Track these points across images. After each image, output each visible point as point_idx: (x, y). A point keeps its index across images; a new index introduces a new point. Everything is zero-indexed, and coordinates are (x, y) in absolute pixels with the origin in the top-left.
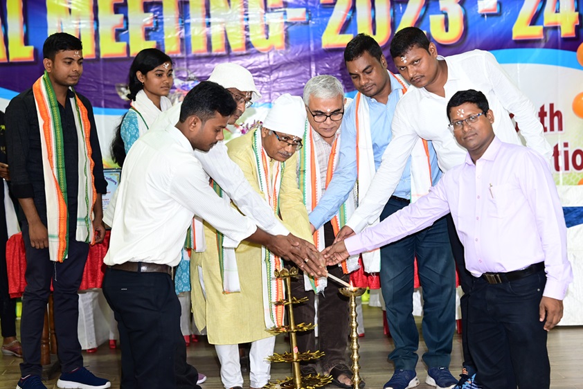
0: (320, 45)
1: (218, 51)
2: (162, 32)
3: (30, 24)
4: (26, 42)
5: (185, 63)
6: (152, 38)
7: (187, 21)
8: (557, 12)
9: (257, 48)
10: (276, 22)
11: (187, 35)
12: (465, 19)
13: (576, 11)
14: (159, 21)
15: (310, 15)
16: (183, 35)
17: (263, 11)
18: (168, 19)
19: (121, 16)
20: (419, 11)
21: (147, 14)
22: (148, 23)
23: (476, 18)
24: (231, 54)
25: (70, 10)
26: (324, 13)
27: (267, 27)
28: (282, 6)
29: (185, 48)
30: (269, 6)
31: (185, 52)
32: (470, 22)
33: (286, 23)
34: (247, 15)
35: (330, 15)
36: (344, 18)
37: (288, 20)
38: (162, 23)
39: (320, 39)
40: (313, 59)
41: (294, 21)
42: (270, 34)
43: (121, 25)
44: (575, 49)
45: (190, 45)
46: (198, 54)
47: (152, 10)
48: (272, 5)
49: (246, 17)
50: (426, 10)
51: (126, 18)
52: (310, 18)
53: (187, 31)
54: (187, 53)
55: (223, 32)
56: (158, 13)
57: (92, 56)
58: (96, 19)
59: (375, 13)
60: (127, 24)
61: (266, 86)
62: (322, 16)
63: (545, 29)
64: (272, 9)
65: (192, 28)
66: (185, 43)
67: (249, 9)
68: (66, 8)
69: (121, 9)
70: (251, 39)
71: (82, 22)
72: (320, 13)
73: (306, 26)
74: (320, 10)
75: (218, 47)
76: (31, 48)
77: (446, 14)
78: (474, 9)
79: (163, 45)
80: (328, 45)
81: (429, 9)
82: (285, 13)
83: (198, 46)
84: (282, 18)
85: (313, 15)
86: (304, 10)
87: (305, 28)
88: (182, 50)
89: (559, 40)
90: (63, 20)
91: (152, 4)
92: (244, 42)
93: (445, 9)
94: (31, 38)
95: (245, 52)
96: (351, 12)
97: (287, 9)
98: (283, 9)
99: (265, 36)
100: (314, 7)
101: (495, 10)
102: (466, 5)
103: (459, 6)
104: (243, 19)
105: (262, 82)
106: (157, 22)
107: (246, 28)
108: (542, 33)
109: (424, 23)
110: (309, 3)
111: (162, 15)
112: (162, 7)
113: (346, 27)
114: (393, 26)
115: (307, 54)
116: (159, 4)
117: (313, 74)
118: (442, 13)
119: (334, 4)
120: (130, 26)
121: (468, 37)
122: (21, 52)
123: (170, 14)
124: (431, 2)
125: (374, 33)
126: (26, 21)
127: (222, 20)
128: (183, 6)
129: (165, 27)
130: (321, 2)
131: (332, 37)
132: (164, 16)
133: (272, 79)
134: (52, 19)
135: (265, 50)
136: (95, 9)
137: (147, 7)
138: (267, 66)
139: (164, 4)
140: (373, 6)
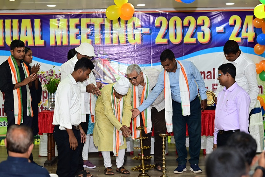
0: (155, 42)
1: (115, 44)
2: (94, 36)
3: (43, 31)
4: (42, 39)
5: (102, 48)
6: (90, 38)
7: (104, 32)
8: (247, 32)
9: (131, 43)
10: (138, 33)
11: (104, 37)
12: (211, 34)
13: (254, 32)
14: (93, 31)
15: (151, 31)
16: (101, 38)
17: (133, 29)
18: (96, 31)
19: (78, 29)
20: (193, 31)
21: (88, 29)
22: (89, 32)
23: (215, 34)
24: (120, 45)
25: (59, 26)
26: (157, 30)
27: (134, 35)
28: (140, 27)
29: (102, 42)
30: (135, 27)
31: (102, 44)
32: (213, 35)
33: (142, 34)
35: (159, 31)
36: (164, 32)
37: (142, 33)
38: (94, 32)
39: (155, 40)
40: (152, 48)
41: (145, 33)
42: (135, 38)
43: (78, 32)
44: (253, 47)
45: (105, 41)
46: (108, 45)
47: (90, 27)
48: (137, 27)
49: (126, 31)
50: (196, 30)
51: (80, 30)
52: (151, 32)
53: (103, 36)
55: (117, 37)
56: (93, 28)
57: (67, 44)
58: (69, 30)
59: (176, 31)
60: (81, 32)
61: (133, 58)
62: (156, 31)
63: (242, 39)
64: (136, 28)
65: (105, 35)
66: (103, 40)
67: (128, 28)
68: (57, 25)
69: (78, 27)
70: (128, 40)
71: (63, 31)
72: (155, 30)
74: (155, 29)
75: (115, 42)
76: (43, 41)
77: (204, 32)
78: (214, 30)
79: (94, 41)
80: (158, 43)
81: (198, 30)
82: (142, 30)
83: (107, 42)
84: (140, 32)
85: (152, 31)
86: (149, 29)
87: (149, 36)
88: (101, 43)
89: (247, 43)
90: (56, 30)
91: (90, 25)
92: (125, 41)
93: (203, 30)
94: (43, 37)
95: (125, 45)
96: (167, 30)
97: (142, 28)
98: (141, 28)
99: (133, 39)
100: (153, 28)
101: (222, 31)
102: (212, 29)
103: (209, 29)
104: (125, 32)
105: (132, 57)
107: (126, 35)
108: (241, 40)
109: (195, 35)
110: (151, 26)
111: (94, 29)
112: (94, 26)
113: (165, 36)
114: (183, 36)
115: (150, 46)
116: (93, 25)
117: (152, 53)
118: (202, 31)
119: (161, 27)
120: (81, 33)
121: (212, 41)
122: (39, 42)
123: (97, 29)
124: (198, 27)
125: (176, 39)
126: (41, 30)
127: (117, 32)
128: (102, 26)
129: (95, 34)
130: (156, 26)
131: (159, 40)
132: (95, 30)
133: (136, 55)
134: (52, 30)
135: (133, 44)
136: (68, 27)
137: (88, 26)
138: (134, 50)
139: (95, 25)
140: (176, 28)
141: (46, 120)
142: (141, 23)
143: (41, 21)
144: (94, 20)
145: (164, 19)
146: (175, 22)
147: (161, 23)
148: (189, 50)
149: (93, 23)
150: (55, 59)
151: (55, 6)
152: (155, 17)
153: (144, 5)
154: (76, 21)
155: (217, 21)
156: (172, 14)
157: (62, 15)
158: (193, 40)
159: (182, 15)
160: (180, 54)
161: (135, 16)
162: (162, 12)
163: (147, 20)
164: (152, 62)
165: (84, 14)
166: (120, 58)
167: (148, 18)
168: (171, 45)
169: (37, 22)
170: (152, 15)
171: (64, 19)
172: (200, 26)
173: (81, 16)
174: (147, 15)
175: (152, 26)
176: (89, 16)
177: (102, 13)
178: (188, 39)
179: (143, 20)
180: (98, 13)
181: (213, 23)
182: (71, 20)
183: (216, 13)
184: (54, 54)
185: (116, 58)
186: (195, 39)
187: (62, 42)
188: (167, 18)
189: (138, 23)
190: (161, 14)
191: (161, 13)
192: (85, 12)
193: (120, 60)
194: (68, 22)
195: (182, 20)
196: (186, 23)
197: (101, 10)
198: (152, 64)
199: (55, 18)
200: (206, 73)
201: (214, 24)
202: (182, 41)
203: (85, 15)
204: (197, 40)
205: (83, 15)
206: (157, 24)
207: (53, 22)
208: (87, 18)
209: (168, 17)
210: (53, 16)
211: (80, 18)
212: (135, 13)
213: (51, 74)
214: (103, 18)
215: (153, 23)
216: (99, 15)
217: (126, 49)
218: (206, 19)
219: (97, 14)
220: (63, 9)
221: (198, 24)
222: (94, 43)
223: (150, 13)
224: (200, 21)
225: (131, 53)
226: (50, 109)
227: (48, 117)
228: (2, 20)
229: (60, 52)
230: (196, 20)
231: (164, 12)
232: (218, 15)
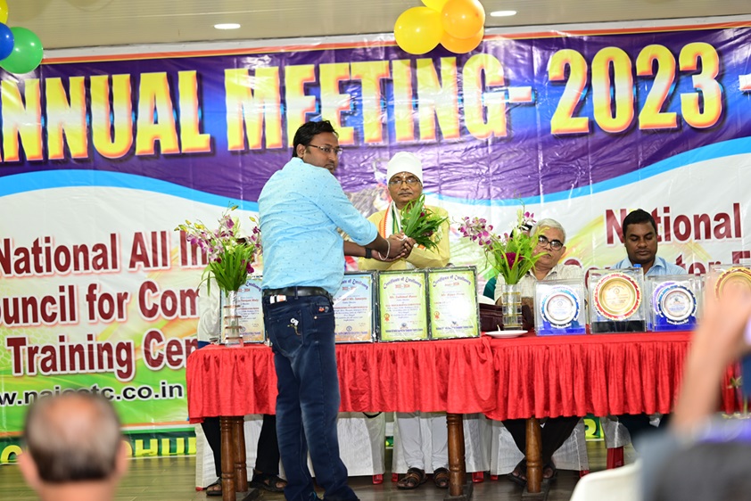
0: (549, 130)
1: (427, 138)
2: (360, 116)
3: (206, 108)
4: (201, 130)
5: (388, 153)
6: (349, 123)
7: (390, 103)
9: (474, 134)
10: (496, 101)
11: (391, 120)
12: (724, 97)
14: (357, 103)
15: (536, 95)
16: (385, 120)
17: (481, 91)
18: (368, 101)
19: (312, 98)
20: (667, 89)
21: (343, 95)
22: (345, 105)
23: (737, 97)
24: (442, 141)
25: (252, 91)
26: (554, 92)
27: (485, 110)
28: (503, 84)
29: (387, 135)
30: (487, 84)
31: (387, 140)
32: (729, 102)
33: (508, 104)
34: (462, 95)
35: (561, 94)
36: (578, 97)
37: (510, 101)
38: (361, 106)
39: (549, 124)
40: (540, 147)
41: (518, 102)
42: (488, 118)
43: (313, 108)
45: (394, 131)
46: (403, 142)
47: (350, 90)
48: (492, 83)
49: (461, 98)
50: (676, 87)
51: (318, 100)
52: (537, 99)
53: (390, 115)
54: (390, 141)
55: (434, 116)
56: (356, 94)
57: (278, 145)
58: (283, 102)
59: (614, 91)
60: (320, 107)
61: (484, 180)
62: (551, 96)
64: (491, 88)
65: (396, 111)
66: (388, 128)
67: (464, 88)
68: (248, 88)
69: (312, 89)
70: (466, 124)
71: (265, 105)
72: (549, 92)
73: (532, 108)
74: (549, 89)
75: (427, 132)
76: (207, 137)
77: (700, 92)
78: (734, 86)
79: (362, 131)
80: (557, 131)
81: (681, 87)
82: (507, 93)
83: (402, 133)
84: (503, 98)
85: (540, 94)
86: (530, 88)
87: (530, 110)
88: (384, 138)
90: (243, 102)
91: (349, 83)
92: (458, 127)
93: (699, 86)
94: (207, 124)
95: (456, 140)
96: (586, 91)
97: (509, 88)
98: (504, 88)
99: (483, 121)
100: (541, 86)
102: (725, 82)
103: (716, 82)
104: (457, 100)
105: (480, 176)
106: (354, 105)
107: (461, 111)
109: (673, 103)
110: (536, 81)
111: (360, 96)
112: (361, 87)
113: (579, 109)
114: (637, 107)
115: (533, 141)
116: (358, 83)
117: (541, 164)
118: (696, 90)
119: (566, 81)
120: (323, 109)
121: (728, 119)
122: (196, 142)
123: (370, 95)
124: (682, 77)
125: (614, 116)
126: (201, 105)
127: (432, 101)
128: (386, 85)
129: (364, 110)
130: (550, 79)
131: (563, 121)
132: (363, 97)
133: (491, 171)
134: (231, 101)
135: (482, 137)
136: (282, 90)
137: (343, 86)
138: (486, 155)
139: (363, 83)
140: (612, 83)
141: (213, 376)
142: (505, 71)
143: (199, 77)
144: (359, 69)
145: (574, 57)
146: (611, 63)
147: (567, 70)
148: (654, 148)
149: (357, 76)
150: (244, 190)
151: (237, 26)
152: (546, 53)
153: (513, 13)
154: (306, 71)
155: (741, 57)
156: (602, 40)
157: (263, 55)
158: (668, 120)
159: (632, 43)
160: (629, 162)
161: (486, 52)
162: (569, 35)
163: (522, 62)
164: (541, 190)
165: (330, 51)
166: (444, 182)
167: (526, 55)
168: (598, 136)
169: (187, 80)
170: (536, 46)
171: (268, 68)
172: (689, 73)
173: (318, 58)
174: (522, 46)
175: (537, 79)
176: (343, 55)
177: (384, 46)
178: (652, 117)
179: (510, 62)
180: (373, 46)
181: (728, 64)
182: (288, 69)
183: (737, 34)
184: (240, 175)
185: (430, 182)
186: (674, 115)
187: (264, 140)
188: (586, 52)
189: (495, 72)
190: (564, 40)
191: (567, 38)
192: (331, 45)
193: (443, 186)
194: (282, 75)
195: (633, 58)
196: (643, 66)
197: (381, 37)
198: (542, 196)
199: (239, 65)
200: (712, 218)
201: (732, 66)
202: (635, 122)
203: (333, 53)
204: (680, 119)
205: (326, 53)
206: (554, 71)
207: (233, 77)
208: (337, 61)
209: (589, 48)
210: (234, 60)
211: (316, 61)
212: (485, 40)
213: (227, 231)
214: (387, 62)
215: (543, 69)
216: (374, 50)
217: (459, 154)
218: (707, 51)
219: (368, 50)
220: (264, 39)
221: (682, 67)
222: (363, 139)
223: (531, 40)
224: (686, 61)
225: (475, 165)
226: (227, 342)
227: (219, 366)
228: (82, 78)
229: (260, 170)
230: (677, 57)
231: (576, 36)
232: (743, 38)
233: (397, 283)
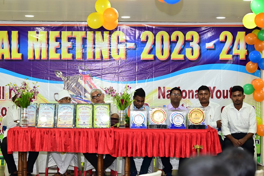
0: (140, 58)
1: (98, 59)
2: (75, 50)
3: (21, 44)
4: (19, 52)
5: (84, 63)
6: (71, 52)
7: (85, 46)
8: (238, 49)
9: (114, 58)
10: (122, 47)
11: (85, 52)
12: (200, 50)
13: (246, 49)
16: (84, 52)
17: (117, 43)
18: (78, 45)
19: (58, 43)
20: (181, 46)
21: (69, 42)
22: (69, 46)
23: (205, 50)
24: (103, 60)
25: (38, 39)
27: (118, 50)
28: (125, 42)
30: (120, 41)
32: (202, 52)
33: (126, 49)
34: (111, 44)
35: (145, 46)
36: (150, 48)
38: (75, 46)
39: (140, 56)
40: (137, 64)
41: (129, 48)
42: (119, 53)
43: (58, 46)
44: (245, 65)
45: (86, 56)
46: (89, 60)
47: (72, 41)
48: (121, 41)
50: (184, 46)
51: (60, 44)
52: (136, 47)
53: (85, 50)
54: (85, 59)
55: (100, 51)
57: (46, 58)
58: (48, 43)
59: (163, 46)
60: (61, 46)
61: (117, 74)
62: (142, 47)
63: (233, 56)
64: (121, 43)
65: (87, 49)
66: (84, 55)
67: (111, 42)
68: (36, 38)
69: (59, 40)
70: (112, 55)
71: (42, 44)
72: (141, 45)
73: (135, 50)
75: (98, 57)
76: (20, 54)
77: (192, 48)
78: (204, 46)
79: (75, 55)
80: (143, 58)
81: (186, 46)
82: (126, 45)
83: (89, 56)
84: (125, 47)
85: (138, 46)
86: (134, 43)
87: (134, 51)
88: (83, 58)
89: (239, 61)
90: (34, 43)
91: (71, 38)
92: (109, 56)
93: (192, 46)
94: (21, 50)
95: (108, 60)
96: (153, 46)
97: (127, 43)
99: (117, 54)
100: (138, 43)
101: (213, 47)
102: (201, 45)
103: (198, 45)
104: (109, 46)
105: (115, 73)
106: (73, 46)
107: (110, 50)
108: (232, 57)
109: (183, 51)
110: (136, 41)
111: (75, 43)
113: (151, 51)
114: (171, 52)
115: (135, 62)
116: (75, 38)
117: (137, 70)
118: (191, 47)
119: (147, 42)
120: (62, 47)
121: (201, 58)
122: (16, 56)
123: (79, 43)
124: (186, 43)
125: (163, 55)
126: (19, 43)
127: (99, 46)
128: (84, 40)
129: (76, 48)
130: (141, 41)
131: (145, 55)
132: (76, 44)
133: (119, 71)
134: (30, 43)
135: (117, 59)
136: (48, 40)
137: (69, 39)
138: (118, 66)
139: (76, 39)
140: (163, 44)
141: (16, 137)
142: (126, 37)
143: (19, 33)
144: (75, 34)
145: (150, 34)
146: (163, 36)
147: (147, 38)
148: (176, 66)
149: (74, 36)
150: (33, 74)
151: (33, 16)
152: (140, 31)
153: (129, 17)
154: (57, 33)
155: (207, 37)
156: (160, 28)
157: (42, 27)
158: (181, 57)
159: (170, 30)
160: (167, 71)
161: (120, 30)
162: (149, 26)
163: (132, 34)
164: (136, 79)
165: (66, 27)
166: (103, 74)
167: (133, 32)
168: (157, 61)
169: (15, 34)
170: (137, 29)
171: (44, 31)
172: (189, 41)
173: (61, 29)
174: (132, 29)
175: (137, 41)
176: (70, 28)
177: (84, 26)
178: (175, 56)
179: (128, 34)
180: (80, 26)
181: (203, 39)
182: (50, 32)
183: (206, 29)
184: (32, 68)
185: (98, 74)
186: (183, 55)
187: (41, 56)
188: (154, 32)
189: (123, 37)
190: (147, 28)
191: (148, 27)
192: (66, 25)
193: (103, 76)
194: (48, 34)
195: (170, 35)
196: (173, 38)
197: (83, 23)
198: (136, 81)
199: (33, 30)
200: (194, 92)
201: (203, 40)
202: (170, 57)
203: (66, 28)
204: (185, 57)
205: (64, 27)
206: (143, 38)
207: (31, 34)
208: (67, 31)
209: (155, 31)
210: (32, 28)
211: (60, 30)
212: (119, 26)
213: (24, 87)
214: (85, 32)
215: (139, 37)
216: (81, 27)
217: (109, 65)
218: (195, 34)
219: (79, 27)
220: (42, 21)
221: (186, 39)
222: (76, 58)
223: (136, 27)
224: (188, 37)
225: (114, 69)
226: (22, 126)
227: (18, 134)
229: (39, 67)
230: (185, 35)
231: (151, 26)
232: (208, 30)
233: (83, 108)
